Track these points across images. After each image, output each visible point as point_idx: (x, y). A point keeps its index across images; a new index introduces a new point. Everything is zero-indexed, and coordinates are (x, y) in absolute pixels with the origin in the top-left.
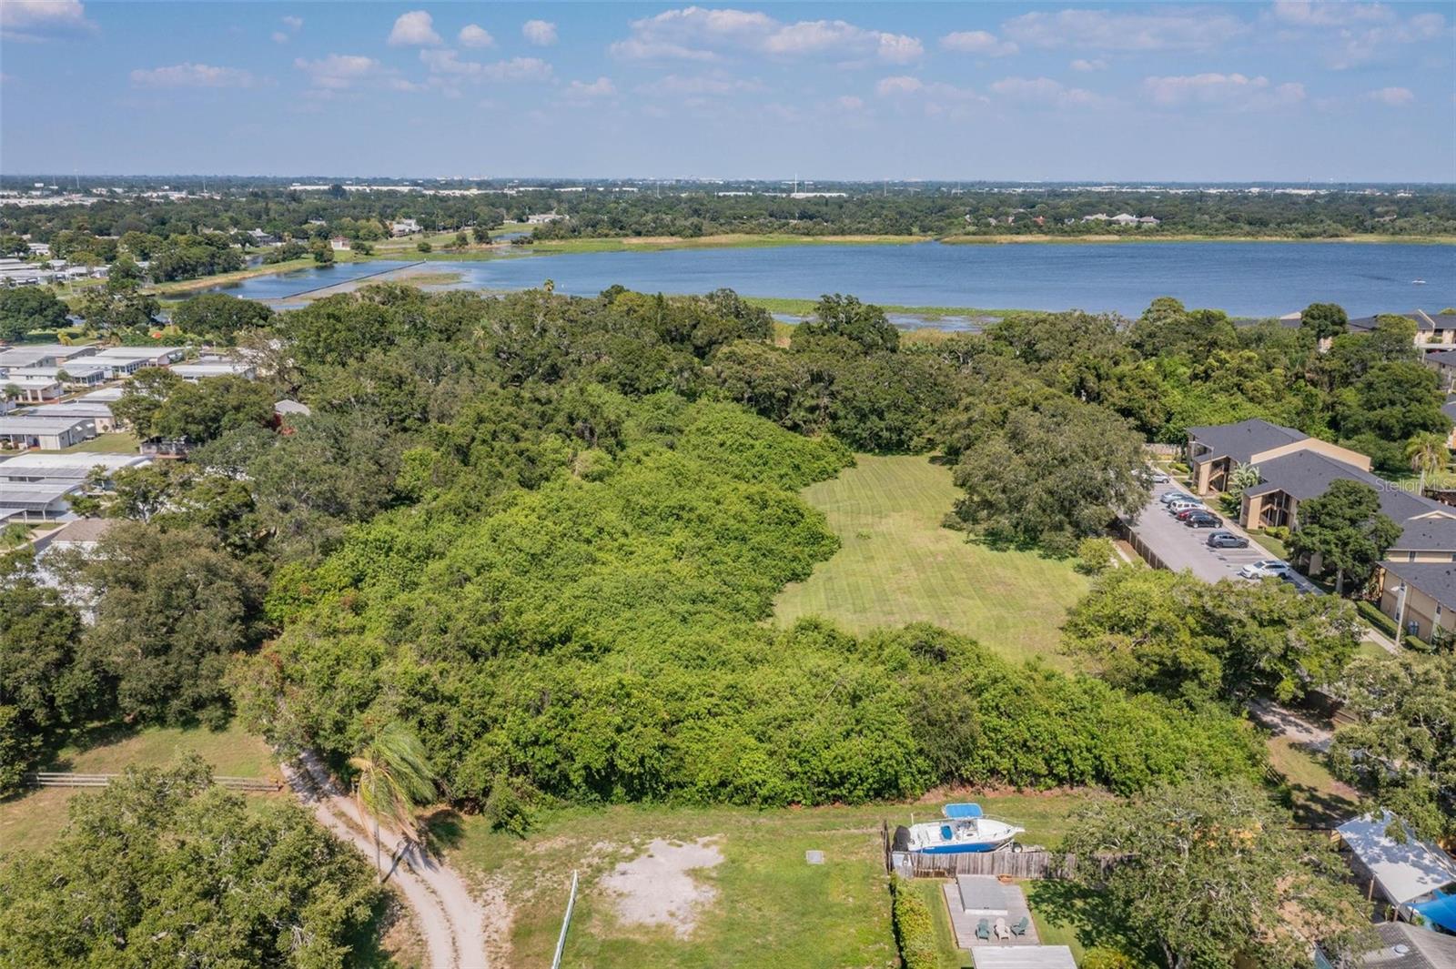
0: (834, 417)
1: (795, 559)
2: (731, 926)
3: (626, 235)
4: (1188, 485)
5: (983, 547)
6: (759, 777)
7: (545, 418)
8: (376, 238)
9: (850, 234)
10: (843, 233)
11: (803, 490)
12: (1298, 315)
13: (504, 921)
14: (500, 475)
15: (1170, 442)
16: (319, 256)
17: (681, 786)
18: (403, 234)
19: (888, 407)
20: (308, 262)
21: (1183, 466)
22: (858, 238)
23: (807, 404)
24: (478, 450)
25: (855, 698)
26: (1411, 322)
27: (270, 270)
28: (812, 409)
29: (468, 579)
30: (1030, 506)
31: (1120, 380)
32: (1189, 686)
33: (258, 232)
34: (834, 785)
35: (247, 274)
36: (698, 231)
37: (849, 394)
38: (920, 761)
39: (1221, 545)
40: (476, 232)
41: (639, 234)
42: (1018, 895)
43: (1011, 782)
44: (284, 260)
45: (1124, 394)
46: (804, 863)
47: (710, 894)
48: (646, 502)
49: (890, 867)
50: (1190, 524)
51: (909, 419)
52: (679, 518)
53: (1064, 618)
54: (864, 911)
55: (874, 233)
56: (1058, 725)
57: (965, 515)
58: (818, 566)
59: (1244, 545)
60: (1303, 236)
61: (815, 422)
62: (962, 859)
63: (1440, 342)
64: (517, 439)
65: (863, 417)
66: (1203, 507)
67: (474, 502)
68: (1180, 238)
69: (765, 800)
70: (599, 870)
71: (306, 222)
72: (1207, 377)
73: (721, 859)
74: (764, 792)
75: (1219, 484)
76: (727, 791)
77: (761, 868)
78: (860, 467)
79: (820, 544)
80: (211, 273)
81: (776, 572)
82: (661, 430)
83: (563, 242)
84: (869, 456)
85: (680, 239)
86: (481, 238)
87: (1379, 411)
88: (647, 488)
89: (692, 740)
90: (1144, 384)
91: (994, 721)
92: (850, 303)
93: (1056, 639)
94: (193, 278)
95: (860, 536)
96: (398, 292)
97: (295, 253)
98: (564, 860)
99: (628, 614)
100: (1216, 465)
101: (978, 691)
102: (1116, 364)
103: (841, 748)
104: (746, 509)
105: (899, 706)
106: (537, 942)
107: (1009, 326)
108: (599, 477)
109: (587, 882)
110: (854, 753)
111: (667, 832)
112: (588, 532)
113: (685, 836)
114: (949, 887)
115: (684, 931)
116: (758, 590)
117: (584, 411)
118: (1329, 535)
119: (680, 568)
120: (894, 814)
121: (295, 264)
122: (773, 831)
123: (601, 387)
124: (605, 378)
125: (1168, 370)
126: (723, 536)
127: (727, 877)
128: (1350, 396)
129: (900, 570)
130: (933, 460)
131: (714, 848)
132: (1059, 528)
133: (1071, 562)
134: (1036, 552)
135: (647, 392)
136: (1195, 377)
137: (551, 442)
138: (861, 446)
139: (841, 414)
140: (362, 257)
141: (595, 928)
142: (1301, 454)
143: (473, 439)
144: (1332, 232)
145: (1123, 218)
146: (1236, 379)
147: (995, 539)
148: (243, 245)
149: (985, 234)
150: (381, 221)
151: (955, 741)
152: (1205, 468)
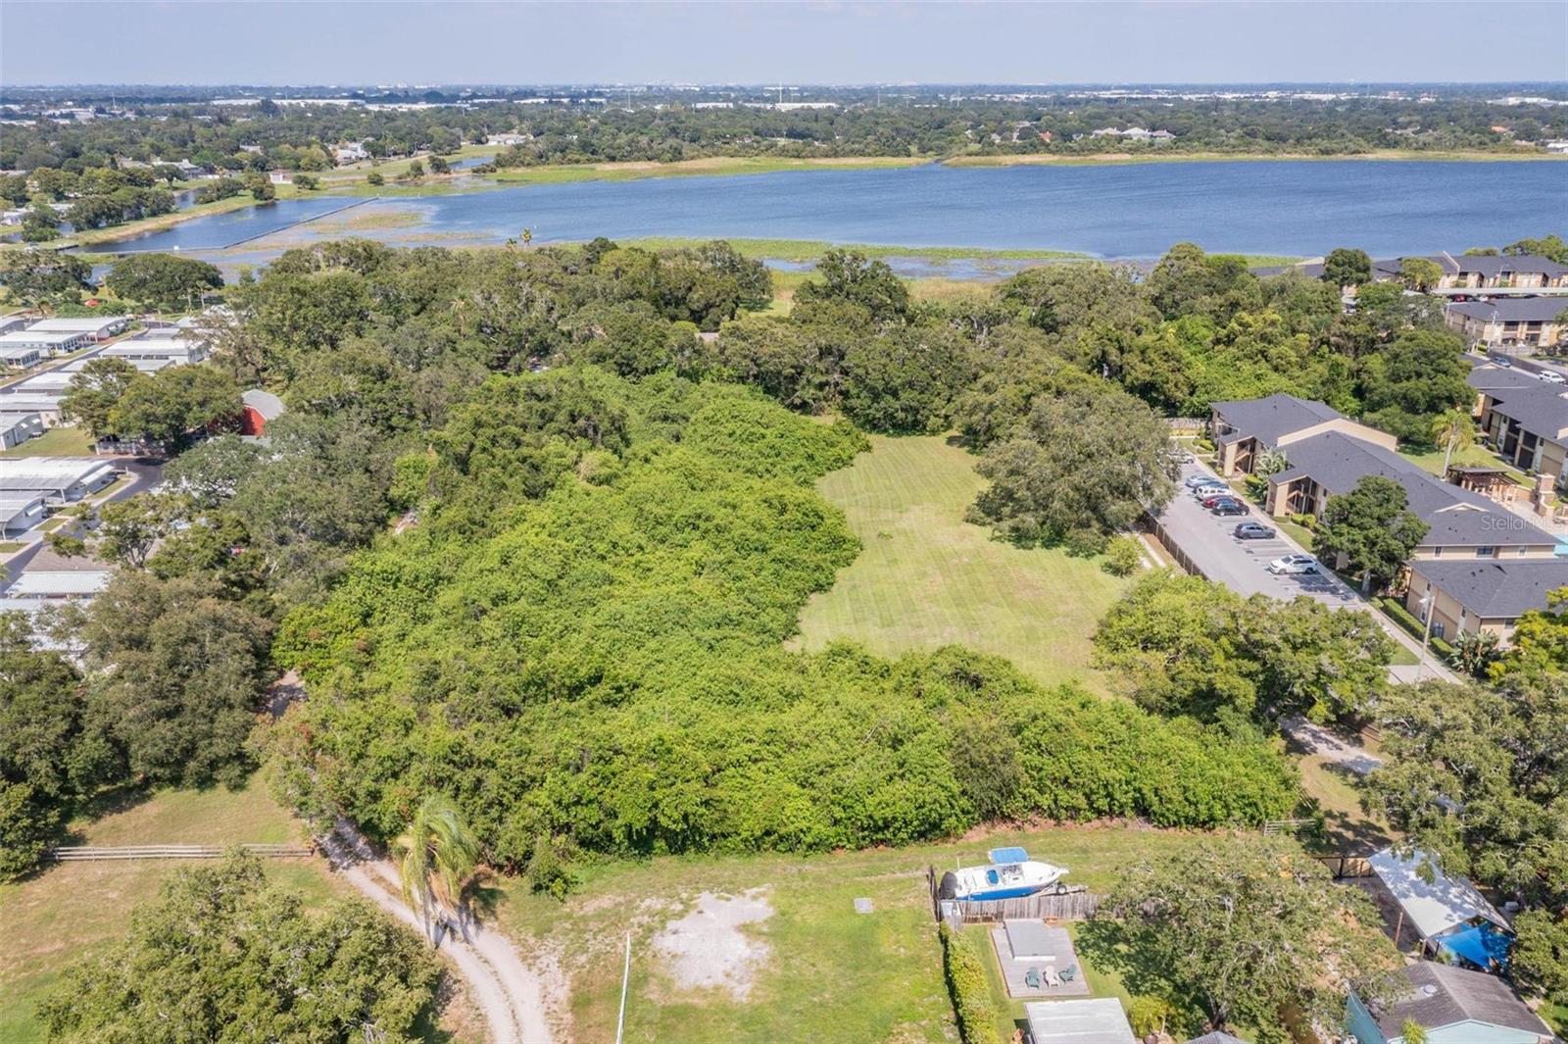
0: (845, 394)
1: (818, 568)
2: (787, 984)
3: (599, 161)
4: (1213, 465)
5: (1009, 545)
6: (804, 825)
7: (546, 418)
8: (319, 168)
9: (844, 156)
10: (836, 155)
11: (818, 481)
12: (1321, 260)
13: (562, 994)
14: (504, 486)
15: (1194, 416)
16: (259, 193)
17: (724, 836)
18: (349, 161)
19: (903, 385)
20: (246, 200)
21: (1207, 443)
22: (852, 161)
23: (818, 379)
24: (478, 458)
25: (896, 743)
26: (1436, 266)
27: (205, 211)
28: (821, 386)
29: (484, 612)
30: (1057, 505)
31: (1143, 352)
32: (1224, 711)
33: (185, 164)
34: (879, 829)
35: (179, 217)
36: (677, 155)
37: (861, 371)
38: (964, 802)
39: (1248, 536)
40: (432, 159)
41: (613, 159)
42: (1064, 937)
43: (1051, 816)
44: (219, 198)
45: (1147, 367)
46: (853, 912)
47: (764, 950)
48: (660, 511)
49: (940, 917)
50: (1217, 513)
51: (925, 397)
52: (696, 527)
53: (1093, 629)
54: (915, 961)
55: (870, 155)
56: (1098, 760)
57: (989, 509)
58: (841, 573)
59: (1271, 535)
60: (1323, 152)
61: (826, 399)
62: (1009, 904)
63: (1465, 286)
64: (518, 444)
65: (876, 397)
66: (1228, 492)
67: (478, 517)
68: (1195, 157)
69: (810, 846)
70: (651, 930)
71: (238, 149)
72: (1229, 341)
73: (770, 912)
74: (809, 839)
75: (1245, 465)
76: (772, 839)
77: (811, 920)
78: (875, 451)
79: (841, 548)
80: (139, 217)
81: (800, 585)
82: (666, 418)
83: (529, 170)
84: (883, 437)
85: (658, 164)
86: (439, 167)
87: (1405, 384)
88: (659, 496)
89: (733, 789)
90: (1167, 356)
91: (1035, 759)
92: (855, 259)
93: (1087, 651)
94: (118, 224)
95: (880, 535)
96: (360, 250)
97: (230, 190)
98: (614, 920)
99: (652, 644)
100: (1242, 445)
101: (1018, 730)
102: (1139, 333)
103: (887, 793)
104: (765, 515)
105: (940, 748)
106: (598, 1012)
107: (1024, 283)
108: (607, 481)
109: (640, 943)
110: (897, 798)
111: (713, 884)
112: (602, 548)
113: (732, 888)
114: (997, 933)
115: (742, 993)
116: (783, 607)
117: (587, 408)
118: (1358, 535)
119: (700, 585)
120: (936, 855)
121: (232, 203)
122: (819, 879)
123: (597, 367)
124: (600, 358)
125: (1191, 332)
126: (743, 547)
127: (779, 931)
128: (1375, 363)
129: (925, 574)
130: (951, 441)
131: (764, 900)
132: (1085, 525)
133: (1098, 560)
134: (1063, 549)
135: (646, 372)
136: (1217, 341)
137: (555, 445)
138: (874, 426)
139: (853, 391)
140: (306, 193)
141: (653, 993)
142: (1328, 436)
143: (472, 446)
144: (1352, 147)
145: (1136, 132)
146: (1260, 346)
147: (1020, 537)
148: (170, 180)
149: (988, 154)
150: (323, 148)
151: (998, 783)
152: (1231, 450)
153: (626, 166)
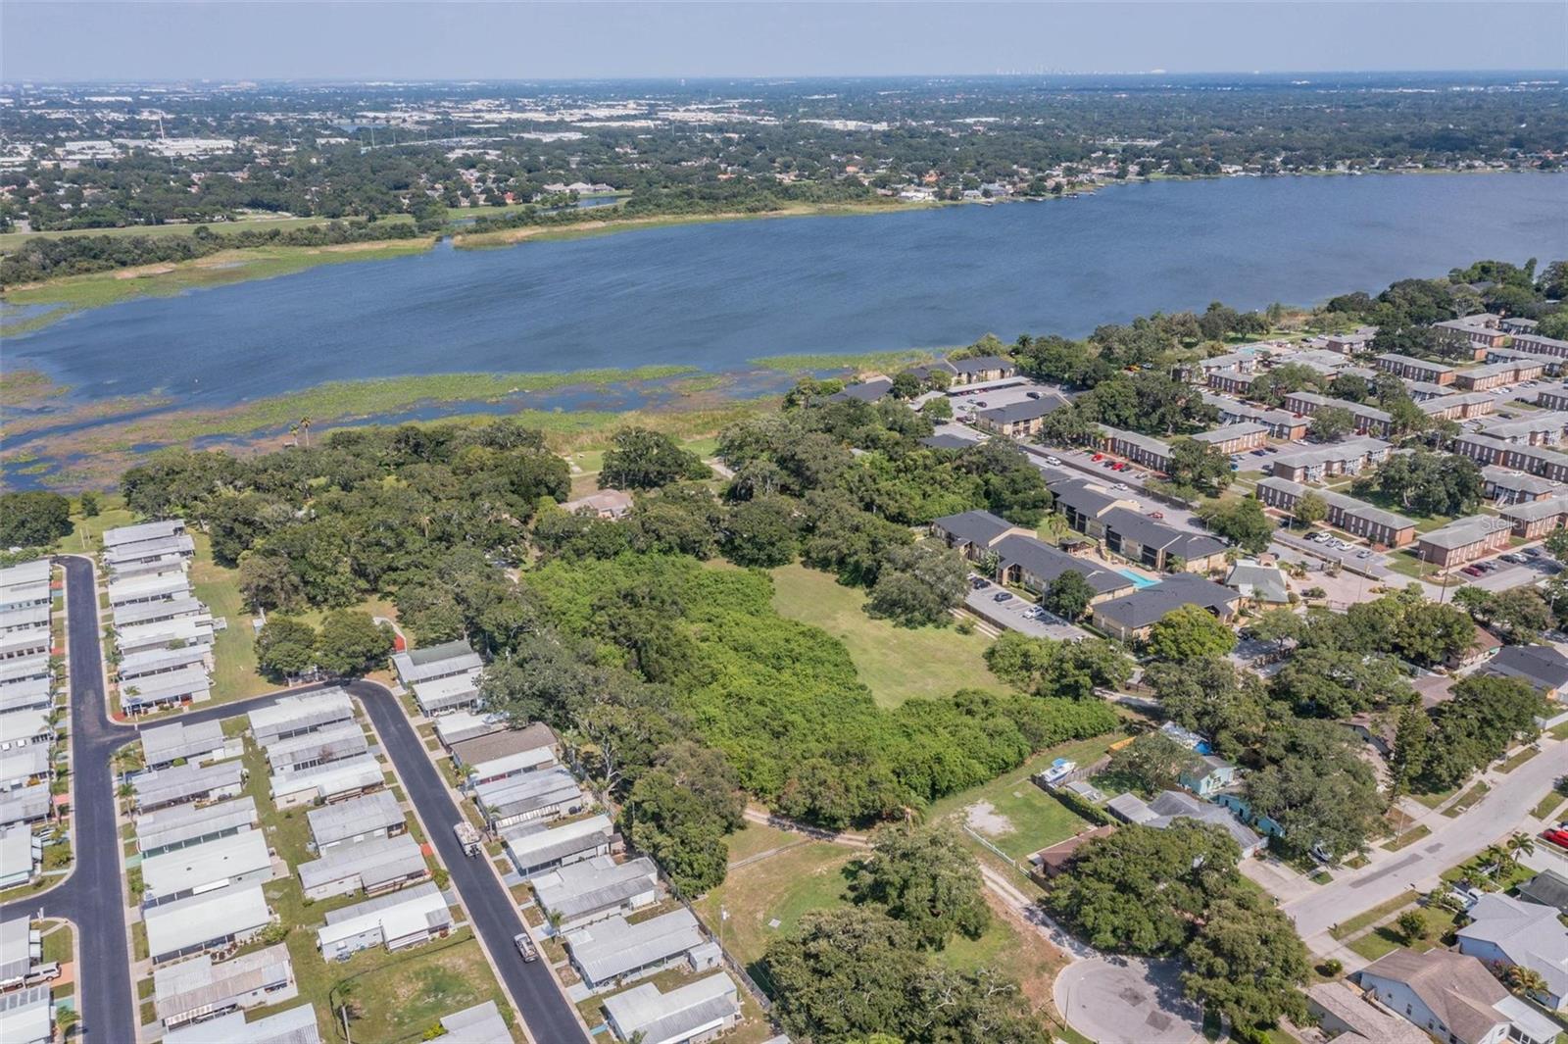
0: (738, 548)
2: (1023, 824)
3: (111, 268)
5: (905, 629)
6: (981, 773)
15: (921, 525)
23: (712, 539)
34: (1005, 769)
39: (1002, 600)
46: (1016, 798)
47: (1004, 818)
53: (985, 665)
57: (882, 611)
59: (1011, 597)
62: (1066, 779)
63: (962, 382)
68: (653, 220)
69: (982, 781)
70: (962, 824)
73: (992, 806)
74: (984, 778)
75: (969, 556)
77: (1007, 804)
93: (999, 679)
103: (1009, 752)
113: (974, 802)
114: (1069, 789)
115: (1013, 831)
120: (1027, 771)
122: (998, 790)
127: (1002, 811)
129: (886, 654)
130: (804, 565)
131: (985, 803)
132: (940, 612)
133: (952, 628)
134: (931, 626)
139: (745, 545)
142: (1010, 537)
145: (581, 187)
151: (1039, 738)
152: (962, 549)
153: (144, 270)
